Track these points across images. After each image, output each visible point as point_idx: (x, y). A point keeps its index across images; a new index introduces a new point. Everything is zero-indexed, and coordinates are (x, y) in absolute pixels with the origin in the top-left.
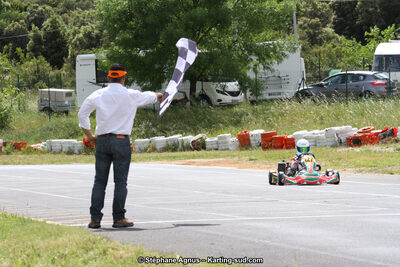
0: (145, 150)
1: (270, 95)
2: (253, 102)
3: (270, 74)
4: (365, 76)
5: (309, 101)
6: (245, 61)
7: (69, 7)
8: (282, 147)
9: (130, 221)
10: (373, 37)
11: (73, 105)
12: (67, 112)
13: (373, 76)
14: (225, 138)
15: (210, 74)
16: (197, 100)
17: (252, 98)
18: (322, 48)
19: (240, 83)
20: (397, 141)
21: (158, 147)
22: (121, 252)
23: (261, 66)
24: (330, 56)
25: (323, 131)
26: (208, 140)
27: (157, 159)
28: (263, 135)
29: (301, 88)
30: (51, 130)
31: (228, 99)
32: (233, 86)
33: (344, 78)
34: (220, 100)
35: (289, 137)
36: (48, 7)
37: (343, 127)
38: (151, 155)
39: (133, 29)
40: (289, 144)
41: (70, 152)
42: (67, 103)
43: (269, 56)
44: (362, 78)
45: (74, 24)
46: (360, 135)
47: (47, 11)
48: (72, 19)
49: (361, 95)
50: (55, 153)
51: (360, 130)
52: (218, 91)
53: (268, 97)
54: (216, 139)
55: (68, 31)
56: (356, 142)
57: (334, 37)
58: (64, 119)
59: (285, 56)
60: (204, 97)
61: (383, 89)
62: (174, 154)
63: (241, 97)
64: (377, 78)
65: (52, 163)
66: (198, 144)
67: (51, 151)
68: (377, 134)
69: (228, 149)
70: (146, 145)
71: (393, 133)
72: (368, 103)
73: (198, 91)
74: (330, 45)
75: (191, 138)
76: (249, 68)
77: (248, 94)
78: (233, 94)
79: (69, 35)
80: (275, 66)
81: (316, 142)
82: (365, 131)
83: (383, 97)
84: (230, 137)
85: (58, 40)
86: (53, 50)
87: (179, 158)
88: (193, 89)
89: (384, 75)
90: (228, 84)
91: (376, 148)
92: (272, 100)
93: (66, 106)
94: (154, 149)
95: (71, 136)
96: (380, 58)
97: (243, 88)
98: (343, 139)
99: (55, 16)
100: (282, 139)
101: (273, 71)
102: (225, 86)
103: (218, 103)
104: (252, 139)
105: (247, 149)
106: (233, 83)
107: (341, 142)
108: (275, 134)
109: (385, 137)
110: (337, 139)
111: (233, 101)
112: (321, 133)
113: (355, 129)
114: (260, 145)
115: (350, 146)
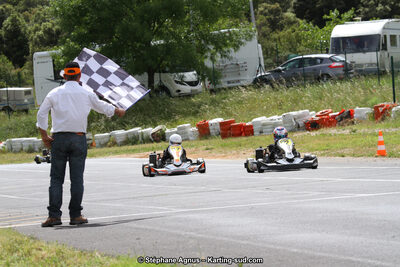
0: (105, 145)
1: (229, 82)
2: (212, 91)
3: (228, 62)
4: (322, 59)
5: (267, 86)
6: (202, 50)
7: (29, 5)
8: (240, 135)
9: (85, 218)
10: (331, 20)
11: (33, 103)
12: (26, 111)
13: (330, 59)
14: (184, 128)
15: (168, 65)
16: (157, 91)
17: (211, 86)
18: (281, 33)
19: (198, 73)
20: (353, 123)
21: (118, 141)
22: (43, 253)
23: (219, 54)
24: (290, 41)
25: (281, 116)
26: (168, 131)
27: (116, 153)
28: (221, 124)
29: (259, 75)
30: (11, 129)
31: (187, 89)
32: (191, 76)
33: (301, 62)
34: (179, 91)
35: (248, 124)
36: (8, 6)
37: (301, 112)
38: (110, 149)
39: (87, 24)
41: (31, 151)
42: (26, 101)
43: (226, 45)
44: (319, 61)
45: (36, 21)
46: (318, 118)
47: (7, 10)
48: (33, 16)
49: (319, 78)
50: (15, 152)
51: (318, 113)
52: (177, 82)
53: (225, 85)
54: (176, 129)
55: (29, 28)
56: (313, 125)
57: (295, 22)
58: (24, 118)
59: (241, 43)
60: (164, 88)
61: (341, 71)
62: (134, 147)
63: (199, 87)
64: (334, 61)
65: (12, 162)
66: (158, 135)
67: (11, 150)
68: (334, 117)
69: (188, 140)
70: (106, 140)
71: (350, 115)
72: (326, 86)
73: (156, 83)
74: (290, 30)
75: (150, 130)
76: (206, 57)
77: (207, 82)
78: (191, 84)
79: (30, 32)
80: (233, 53)
82: (322, 114)
83: (341, 79)
84: (190, 127)
85: (19, 38)
86: (15, 49)
87: (139, 151)
88: (151, 81)
89: (341, 57)
90: (186, 74)
91: (333, 131)
92: (230, 88)
93: (26, 104)
94: (114, 144)
95: (32, 134)
96: (337, 40)
98: (301, 123)
99: (15, 14)
100: (241, 126)
101: (230, 58)
102: (183, 76)
103: (177, 94)
104: (211, 128)
105: (207, 138)
106: (191, 73)
107: (299, 127)
108: (233, 122)
109: (342, 119)
110: (295, 124)
111: (191, 91)
112: (279, 119)
113: (312, 113)
114: (219, 134)
115: (307, 130)
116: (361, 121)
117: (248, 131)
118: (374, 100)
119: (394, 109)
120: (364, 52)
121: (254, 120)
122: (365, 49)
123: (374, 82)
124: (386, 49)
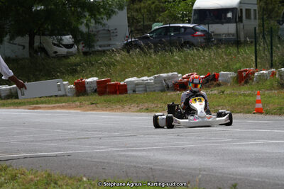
1: (101, 47)
2: (85, 54)
3: (100, 27)
4: (183, 27)
8: (114, 92)
13: (193, 28)
17: (85, 49)
20: (219, 85)
21: (3, 95)
23: (93, 21)
25: (152, 77)
28: (98, 83)
29: (130, 40)
31: (63, 51)
32: (68, 39)
33: (167, 30)
34: (56, 52)
35: (122, 83)
37: (170, 74)
43: (100, 13)
44: (183, 30)
46: (185, 80)
49: (182, 45)
51: (185, 76)
52: (55, 44)
53: (99, 49)
56: (182, 87)
59: (113, 12)
60: (42, 49)
61: (202, 40)
63: (74, 49)
64: (196, 31)
69: (65, 95)
71: (215, 78)
73: (36, 44)
76: (82, 23)
77: (81, 46)
78: (67, 46)
80: (105, 21)
81: (146, 87)
82: (188, 77)
83: (203, 47)
84: (68, 85)
88: (31, 43)
89: (202, 27)
90: (64, 38)
92: (104, 51)
97: (77, 42)
98: (170, 84)
100: (116, 85)
101: (103, 25)
102: (61, 39)
103: (54, 55)
104: (87, 86)
105: (83, 95)
106: (68, 37)
107: (168, 87)
108: (109, 81)
109: (208, 81)
110: (165, 84)
111: (67, 52)
112: (150, 80)
113: (180, 75)
114: (96, 91)
115: (178, 90)
116: (225, 83)
117: (122, 90)
118: (238, 65)
119: (256, 74)
120: (222, 23)
121: (127, 80)
122: (223, 20)
123: (233, 50)
124: (242, 22)
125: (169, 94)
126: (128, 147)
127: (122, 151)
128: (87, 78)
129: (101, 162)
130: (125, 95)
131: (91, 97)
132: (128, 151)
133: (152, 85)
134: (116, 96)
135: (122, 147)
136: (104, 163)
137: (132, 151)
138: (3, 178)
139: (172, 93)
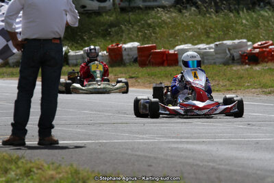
5: (193, 8)
8: (161, 64)
21: (11, 62)
25: (212, 45)
26: (72, 53)
28: (139, 49)
31: (94, 5)
34: (84, 6)
35: (171, 52)
37: (237, 41)
40: (172, 60)
46: (257, 50)
51: (256, 45)
53: (142, 4)
54: (82, 52)
56: (252, 59)
63: (109, 3)
81: (204, 58)
82: (260, 47)
98: (236, 55)
100: (163, 53)
103: (81, 10)
104: (124, 53)
105: (119, 66)
107: (234, 59)
108: (155, 48)
110: (229, 55)
111: (99, 7)
112: (210, 48)
113: (249, 43)
114: (135, 61)
115: (246, 64)
121: (177, 48)
125: (234, 68)
126: (181, 138)
127: (174, 142)
128: (125, 43)
129: (146, 157)
130: (176, 68)
131: (129, 68)
132: (181, 142)
133: (212, 55)
134: (162, 68)
135: (173, 138)
136: (150, 157)
137: (188, 142)
138: (13, 173)
139: (239, 67)
